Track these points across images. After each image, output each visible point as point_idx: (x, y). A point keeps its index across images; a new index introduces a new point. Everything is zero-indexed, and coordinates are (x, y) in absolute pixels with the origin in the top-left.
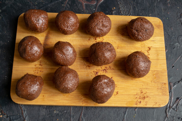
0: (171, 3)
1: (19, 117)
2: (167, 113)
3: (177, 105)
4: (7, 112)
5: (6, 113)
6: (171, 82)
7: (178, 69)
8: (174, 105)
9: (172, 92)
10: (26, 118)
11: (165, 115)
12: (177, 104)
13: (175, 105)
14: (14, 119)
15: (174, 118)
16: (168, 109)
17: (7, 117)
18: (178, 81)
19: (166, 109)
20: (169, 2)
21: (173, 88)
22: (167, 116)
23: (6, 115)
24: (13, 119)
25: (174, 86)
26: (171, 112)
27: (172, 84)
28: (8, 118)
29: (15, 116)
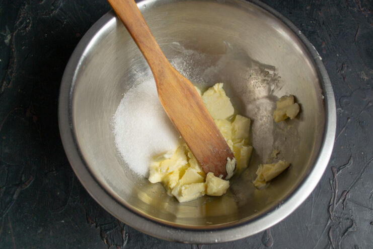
0: (327, 48)
1: (114, 226)
2: (331, 213)
3: (344, 200)
4: (96, 220)
5: (94, 220)
6: (334, 167)
7: (342, 147)
8: (339, 200)
9: (335, 182)
10: (125, 228)
11: (327, 215)
12: (343, 198)
13: (341, 201)
14: (107, 230)
15: (341, 219)
16: (331, 207)
17: (96, 227)
18: (343, 164)
19: (329, 207)
20: (324, 48)
21: (337, 175)
22: (330, 216)
23: (95, 224)
24: (105, 230)
25: (338, 171)
26: (336, 211)
27: (335, 170)
28: (99, 228)
29: (107, 225)
